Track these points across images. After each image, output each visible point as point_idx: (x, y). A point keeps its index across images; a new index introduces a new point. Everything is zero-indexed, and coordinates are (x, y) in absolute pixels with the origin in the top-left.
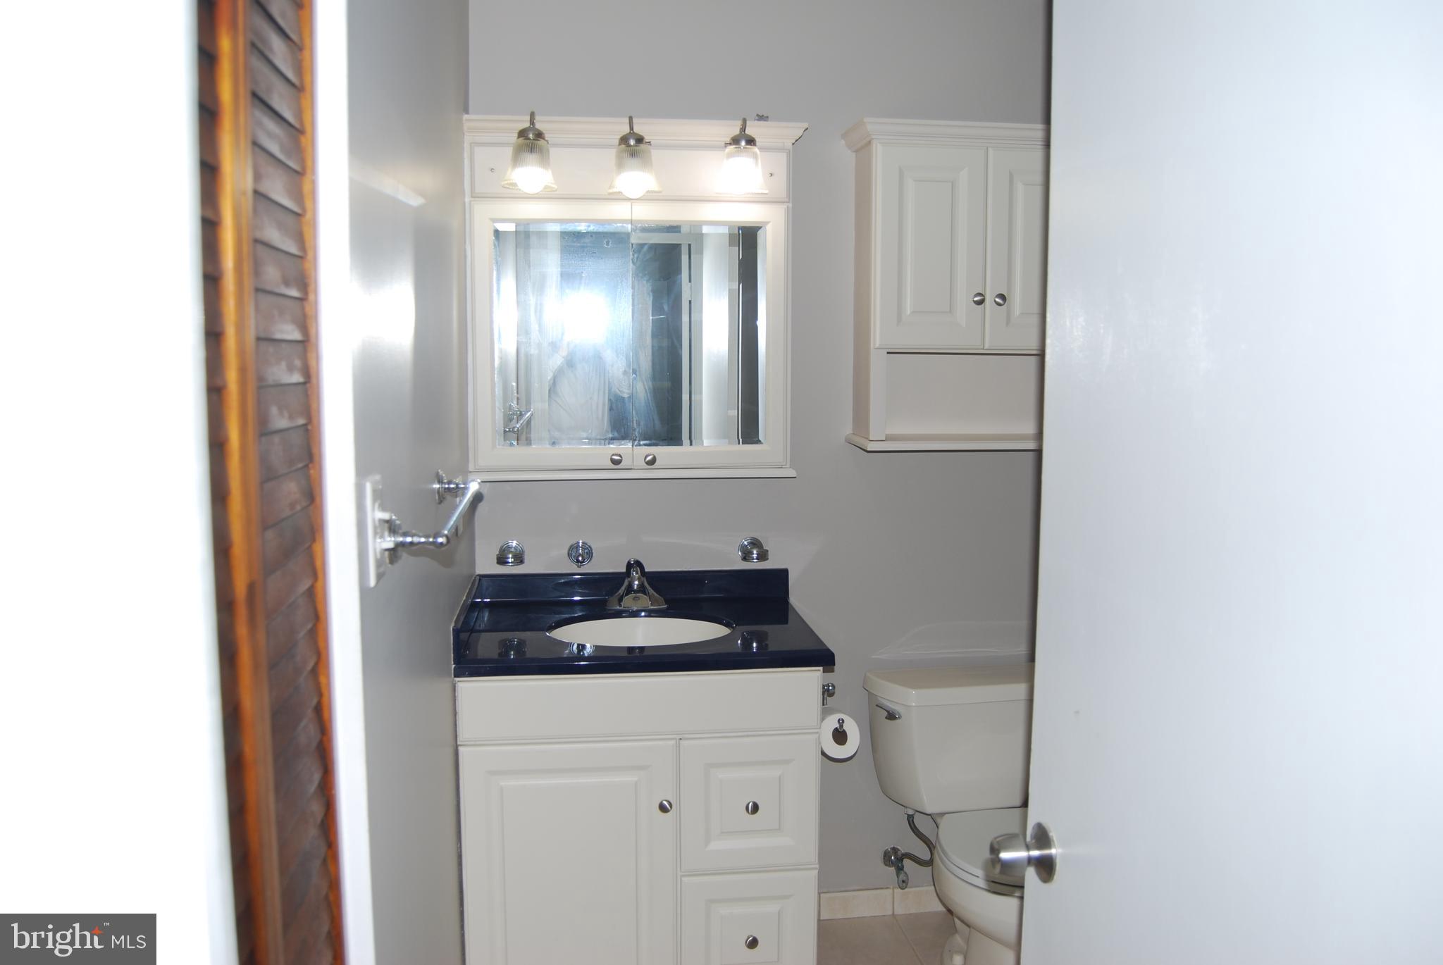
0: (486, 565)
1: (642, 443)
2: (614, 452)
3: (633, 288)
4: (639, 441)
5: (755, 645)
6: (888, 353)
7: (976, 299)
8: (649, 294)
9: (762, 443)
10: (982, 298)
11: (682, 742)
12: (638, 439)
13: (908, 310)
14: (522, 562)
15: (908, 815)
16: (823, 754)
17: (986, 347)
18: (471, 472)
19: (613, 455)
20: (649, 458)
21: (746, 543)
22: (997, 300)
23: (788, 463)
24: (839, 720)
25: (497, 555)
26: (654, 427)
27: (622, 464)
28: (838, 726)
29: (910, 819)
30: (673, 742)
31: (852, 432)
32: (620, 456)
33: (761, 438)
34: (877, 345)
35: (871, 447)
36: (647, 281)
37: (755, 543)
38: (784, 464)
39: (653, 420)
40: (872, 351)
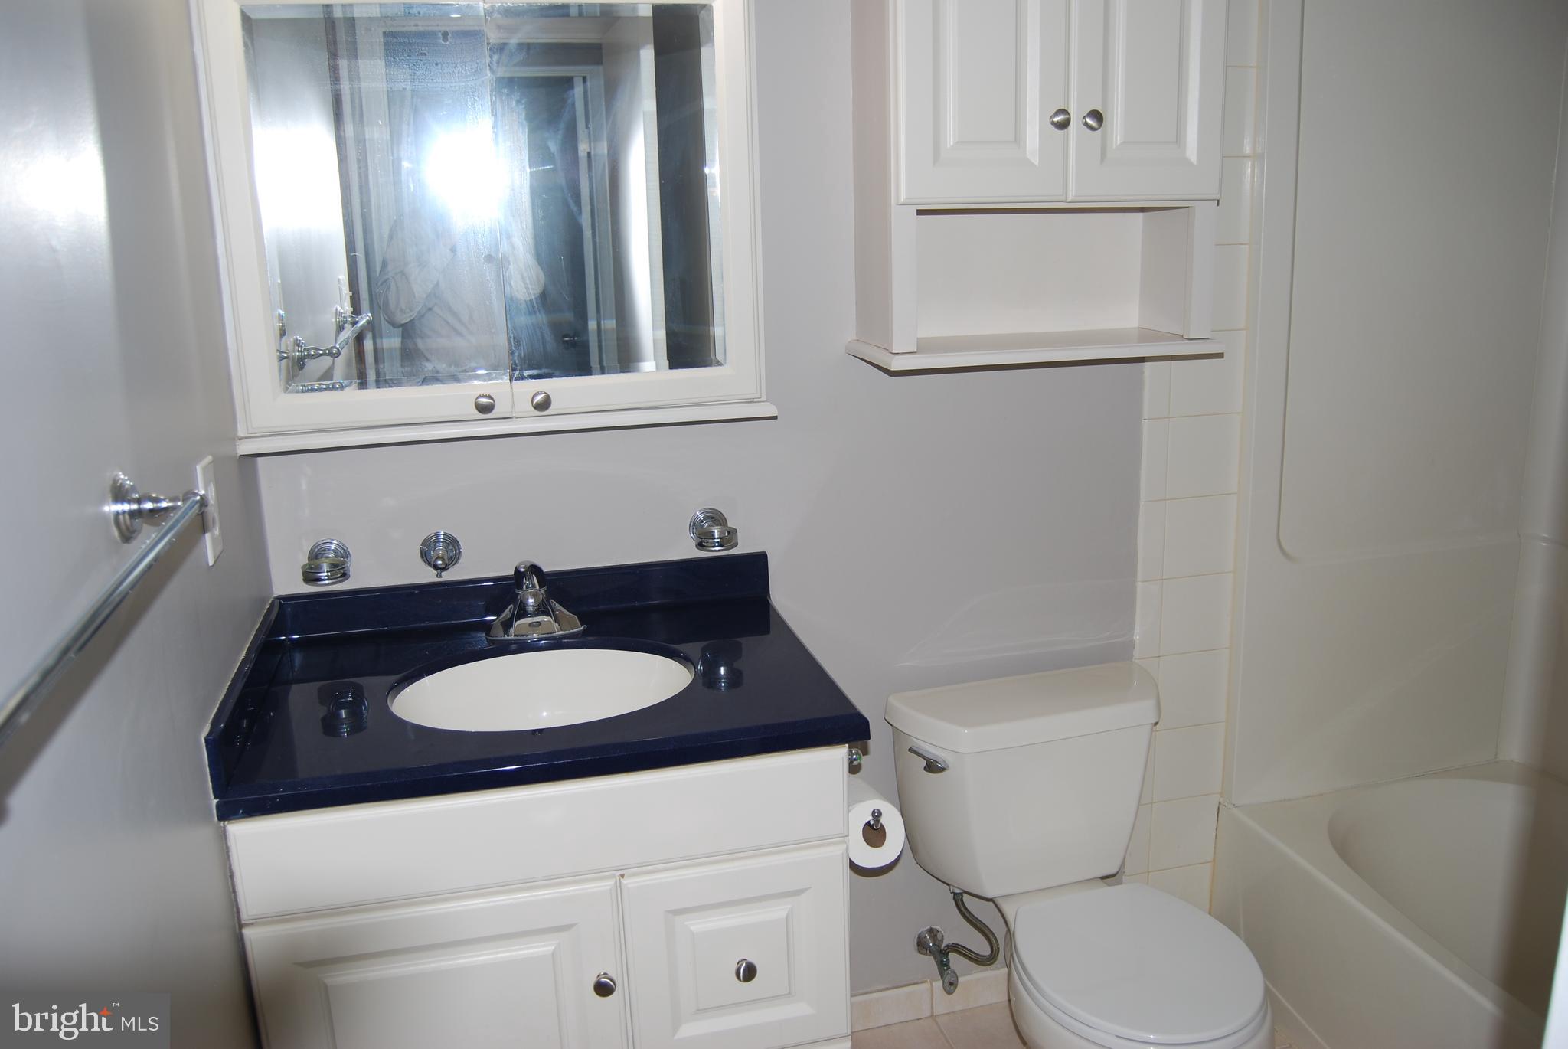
0: (287, 582)
1: (526, 373)
2: (480, 393)
3: (494, 114)
4: (521, 370)
5: (722, 670)
6: (920, 212)
7: (1056, 119)
8: (522, 124)
9: (721, 365)
10: (1068, 116)
11: (624, 881)
12: (519, 368)
13: (950, 139)
14: (345, 576)
15: (955, 894)
16: (853, 866)
17: (1070, 199)
18: (241, 439)
19: (479, 397)
20: (539, 398)
21: (701, 516)
22: (1089, 121)
23: (764, 395)
24: (874, 812)
25: (304, 567)
26: (544, 347)
27: (494, 411)
28: (870, 818)
29: (958, 899)
30: (611, 882)
31: (855, 338)
32: (490, 397)
33: (719, 356)
34: (902, 200)
35: (896, 365)
36: (518, 102)
37: (716, 517)
38: (758, 395)
39: (543, 337)
40: (894, 209)
